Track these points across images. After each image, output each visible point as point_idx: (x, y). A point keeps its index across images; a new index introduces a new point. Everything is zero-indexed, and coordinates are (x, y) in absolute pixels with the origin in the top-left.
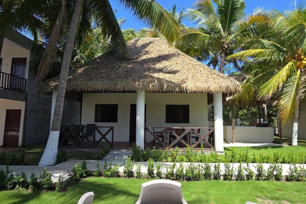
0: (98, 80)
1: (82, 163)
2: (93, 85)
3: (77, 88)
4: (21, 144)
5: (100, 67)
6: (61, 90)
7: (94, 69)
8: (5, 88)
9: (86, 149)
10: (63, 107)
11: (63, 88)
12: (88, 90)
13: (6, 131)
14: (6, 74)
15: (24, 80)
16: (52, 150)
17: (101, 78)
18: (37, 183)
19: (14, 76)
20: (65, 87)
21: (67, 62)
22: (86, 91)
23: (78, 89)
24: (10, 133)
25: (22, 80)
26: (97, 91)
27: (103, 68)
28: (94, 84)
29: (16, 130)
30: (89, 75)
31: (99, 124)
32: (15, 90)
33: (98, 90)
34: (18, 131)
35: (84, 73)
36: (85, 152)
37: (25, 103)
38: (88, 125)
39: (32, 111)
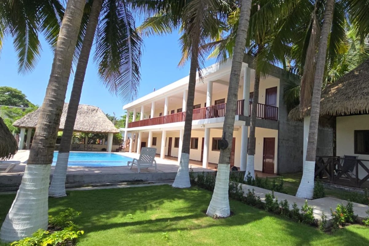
0: (359, 97)
1: (347, 204)
2: (352, 106)
3: (331, 112)
4: (276, 172)
5: (359, 81)
6: (314, 115)
7: (351, 86)
8: (262, 118)
9: (346, 188)
10: (317, 134)
11: (316, 113)
12: (346, 112)
13: (264, 158)
14: (263, 104)
15: (276, 108)
16: (308, 182)
17: (363, 94)
18: (299, 214)
19: (268, 106)
20: (318, 111)
21: (319, 82)
22: (343, 114)
23: (333, 112)
24: (268, 160)
25: (274, 109)
26: (358, 113)
27: (363, 81)
28: (354, 104)
29: (271, 157)
30: (345, 94)
31: (360, 157)
32: (270, 119)
33: (360, 112)
34: (273, 158)
35: (339, 92)
36: (346, 191)
37: (277, 131)
38: (346, 156)
39: (284, 139)
